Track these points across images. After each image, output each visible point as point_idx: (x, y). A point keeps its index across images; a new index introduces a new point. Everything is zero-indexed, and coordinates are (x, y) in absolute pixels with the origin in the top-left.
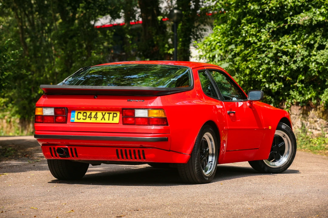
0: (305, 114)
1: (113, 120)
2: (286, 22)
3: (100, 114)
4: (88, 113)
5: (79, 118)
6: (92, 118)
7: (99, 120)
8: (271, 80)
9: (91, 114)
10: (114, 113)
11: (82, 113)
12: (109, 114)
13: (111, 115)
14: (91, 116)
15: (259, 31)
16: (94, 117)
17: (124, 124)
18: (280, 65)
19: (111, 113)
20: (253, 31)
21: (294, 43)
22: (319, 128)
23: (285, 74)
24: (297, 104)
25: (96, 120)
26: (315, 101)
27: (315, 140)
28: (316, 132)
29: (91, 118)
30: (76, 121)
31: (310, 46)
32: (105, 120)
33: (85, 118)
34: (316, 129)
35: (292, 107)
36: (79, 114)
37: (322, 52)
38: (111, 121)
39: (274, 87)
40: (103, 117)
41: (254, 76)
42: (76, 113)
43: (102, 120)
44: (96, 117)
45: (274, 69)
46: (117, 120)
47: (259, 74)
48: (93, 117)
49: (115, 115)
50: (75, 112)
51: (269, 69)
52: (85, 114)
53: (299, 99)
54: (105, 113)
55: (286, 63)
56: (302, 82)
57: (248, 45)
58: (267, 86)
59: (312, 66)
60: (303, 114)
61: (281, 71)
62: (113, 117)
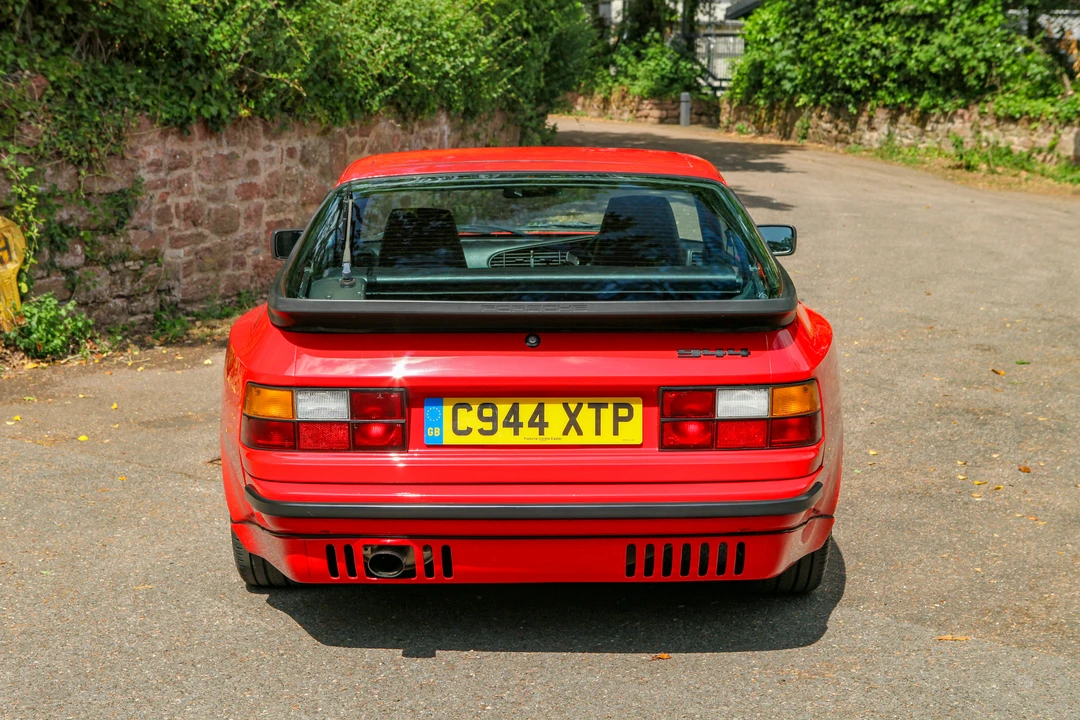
0: (894, 120)
1: (616, 432)
2: (882, 10)
3: (555, 412)
4: (503, 409)
5: (461, 427)
6: (521, 425)
7: (554, 434)
8: (853, 77)
9: (514, 411)
10: (617, 406)
11: (475, 408)
12: (598, 407)
13: (607, 414)
14: (517, 418)
15: (842, 17)
16: (532, 424)
17: (664, 446)
18: (866, 59)
19: (605, 405)
20: (834, 16)
21: (887, 34)
22: (910, 136)
23: (873, 70)
24: (885, 106)
25: (541, 433)
26: (910, 105)
27: (906, 150)
28: (906, 141)
29: (516, 426)
30: (449, 438)
31: (910, 41)
32: (580, 432)
33: (488, 426)
34: (907, 137)
35: (877, 110)
36: (462, 412)
37: (925, 47)
38: (607, 438)
39: (857, 85)
40: (573, 423)
41: (829, 70)
42: (447, 410)
43: (566, 432)
44: (539, 422)
45: (859, 64)
46: (632, 432)
47: (838, 68)
48: (526, 424)
49: (623, 412)
50: (441, 404)
51: (852, 64)
52: (488, 412)
53: (889, 100)
54: (580, 406)
55: (874, 57)
56: (894, 81)
57: (824, 32)
58: (847, 83)
59: (911, 63)
60: (891, 118)
61: (867, 67)
62: (617, 419)
